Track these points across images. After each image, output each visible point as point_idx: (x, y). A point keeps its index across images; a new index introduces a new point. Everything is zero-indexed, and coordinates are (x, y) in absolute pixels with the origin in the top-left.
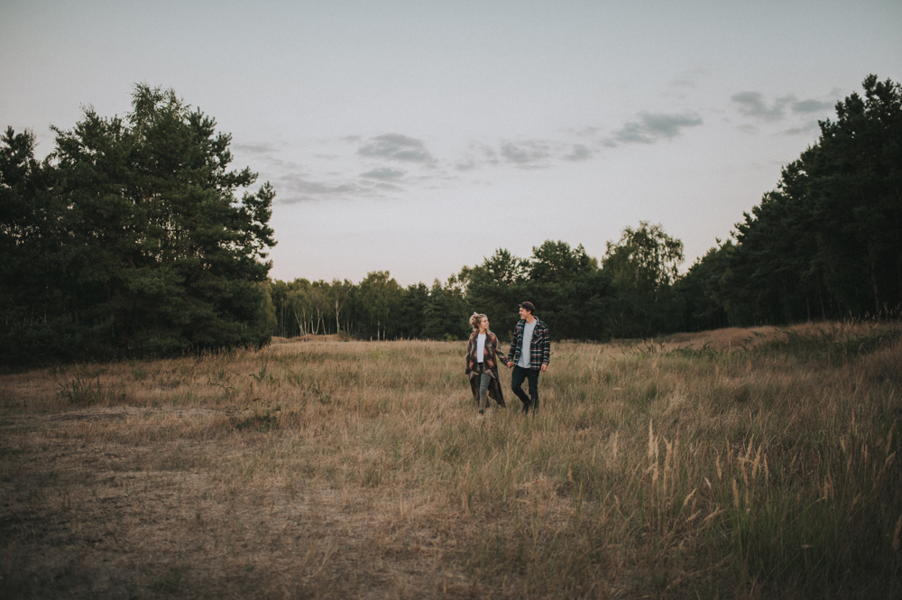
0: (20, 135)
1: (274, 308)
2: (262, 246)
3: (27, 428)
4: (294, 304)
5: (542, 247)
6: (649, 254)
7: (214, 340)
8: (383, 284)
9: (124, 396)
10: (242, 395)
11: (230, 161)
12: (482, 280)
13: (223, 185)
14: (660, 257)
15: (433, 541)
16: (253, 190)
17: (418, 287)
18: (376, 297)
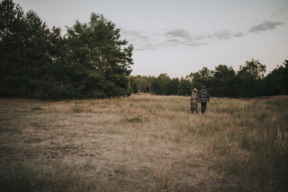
0: (57, 28)
1: (131, 84)
2: (129, 64)
3: (63, 119)
4: (137, 83)
5: (218, 67)
6: (254, 70)
7: (114, 94)
8: (165, 77)
9: (90, 110)
10: (127, 111)
11: (120, 37)
12: (198, 77)
13: (117, 45)
14: (258, 71)
15: (203, 162)
16: (127, 46)
17: (176, 79)
18: (162, 81)
